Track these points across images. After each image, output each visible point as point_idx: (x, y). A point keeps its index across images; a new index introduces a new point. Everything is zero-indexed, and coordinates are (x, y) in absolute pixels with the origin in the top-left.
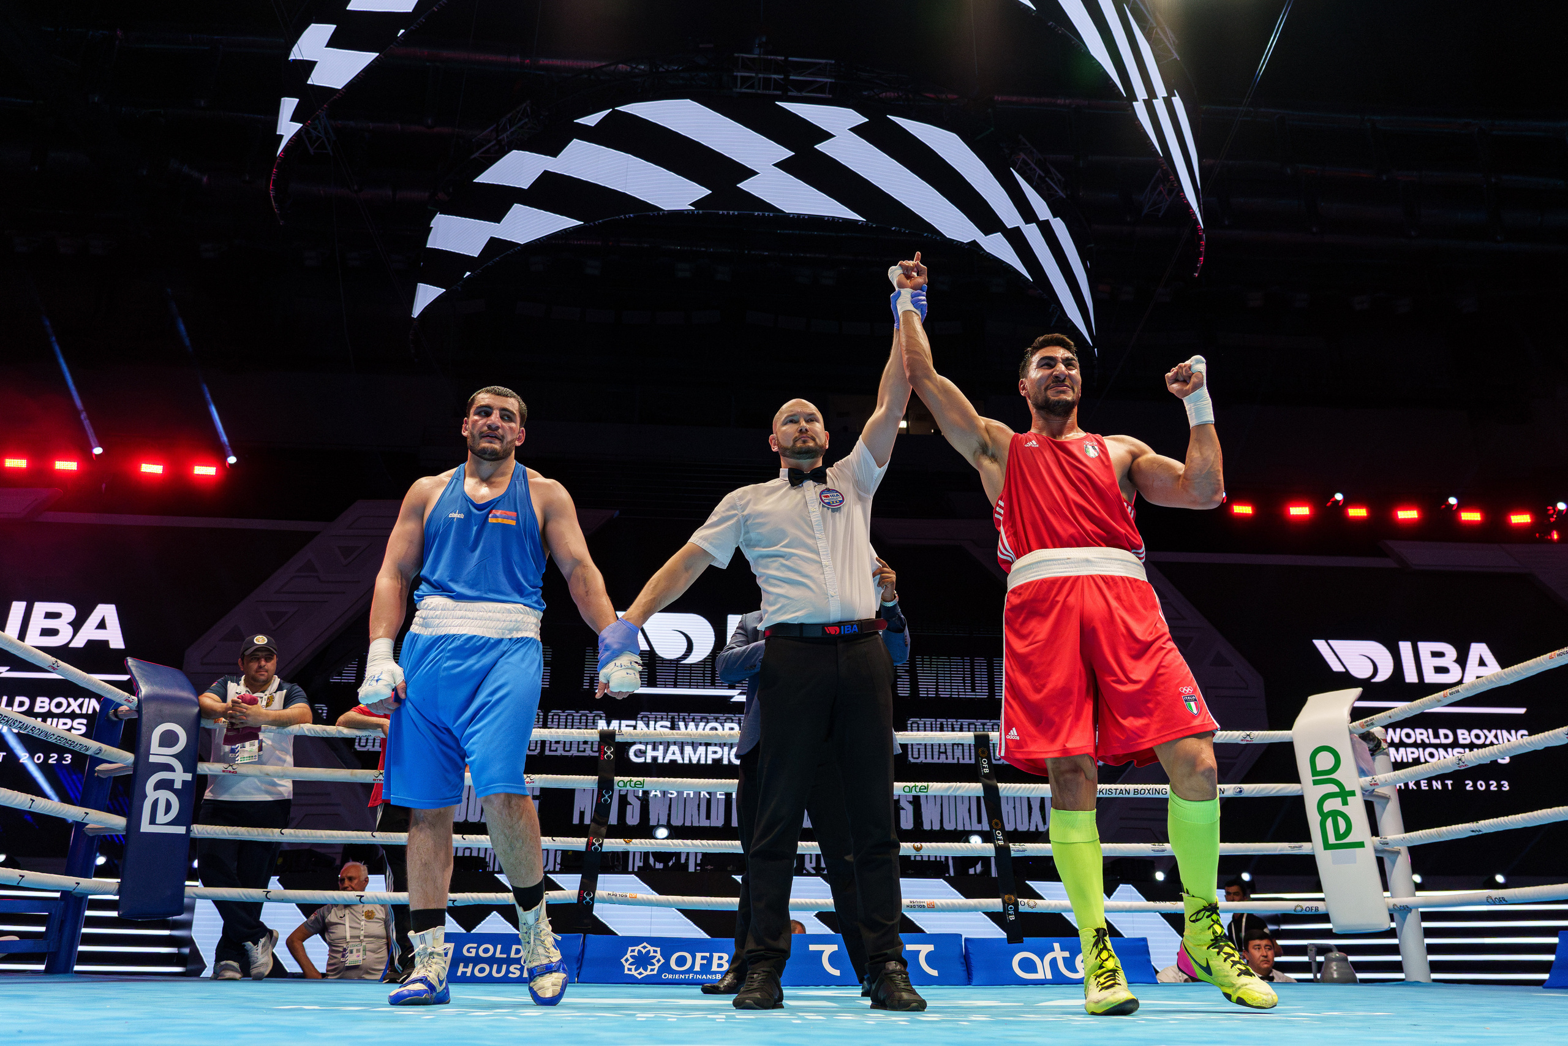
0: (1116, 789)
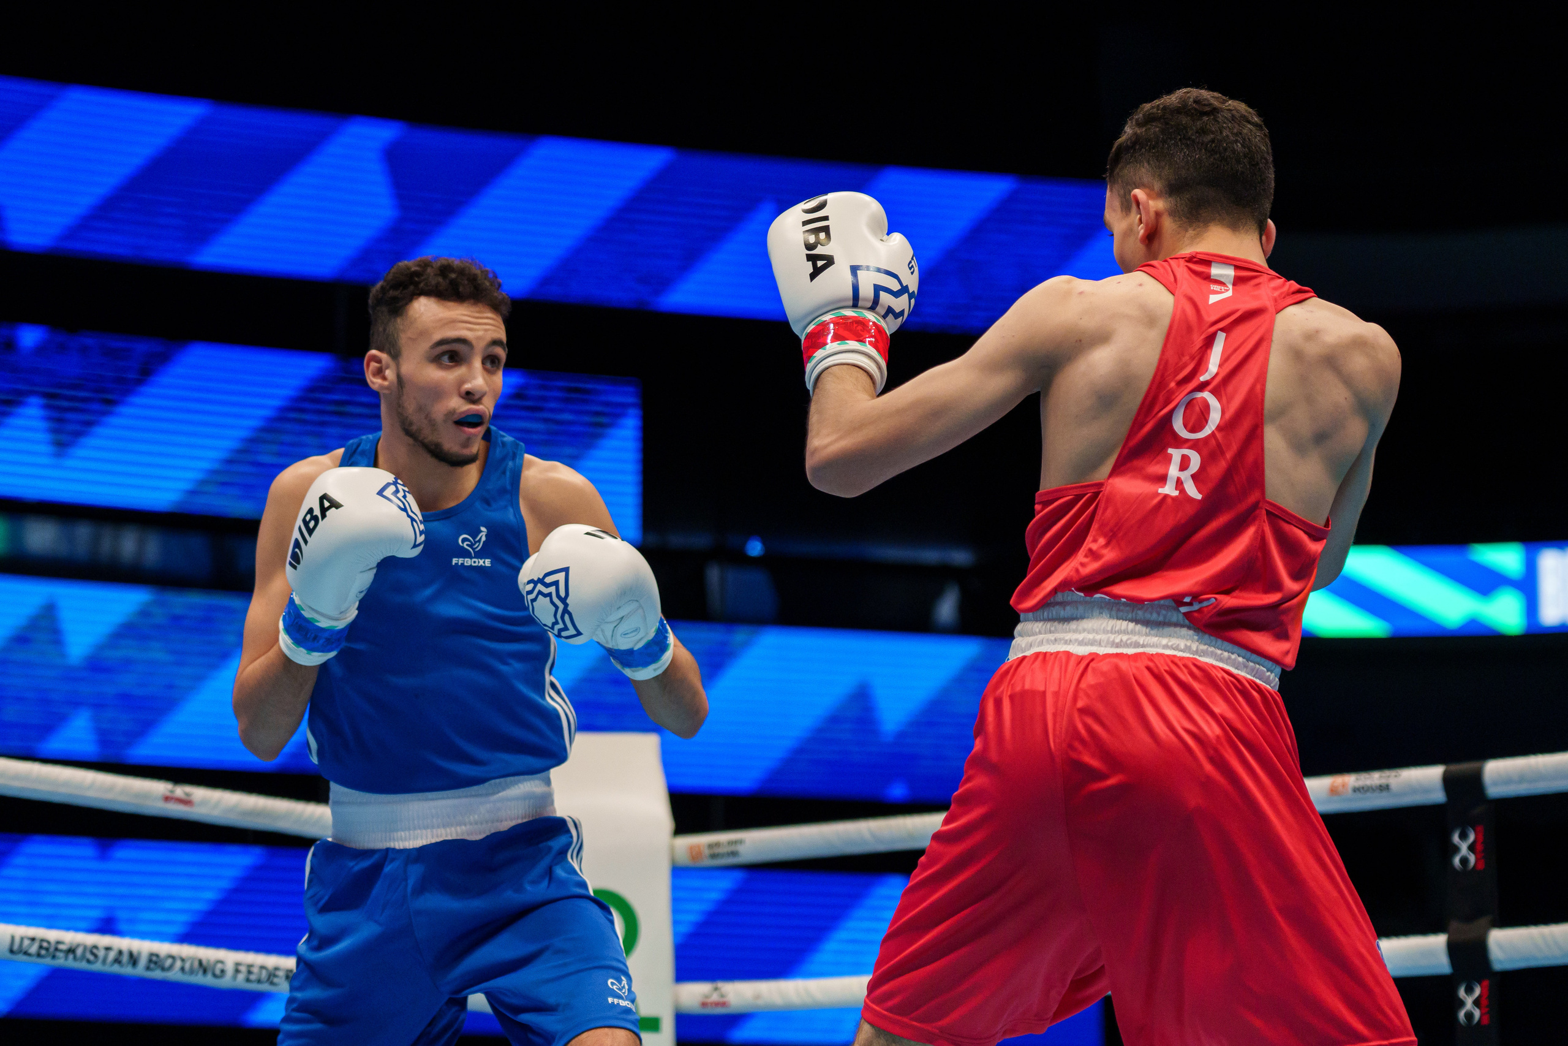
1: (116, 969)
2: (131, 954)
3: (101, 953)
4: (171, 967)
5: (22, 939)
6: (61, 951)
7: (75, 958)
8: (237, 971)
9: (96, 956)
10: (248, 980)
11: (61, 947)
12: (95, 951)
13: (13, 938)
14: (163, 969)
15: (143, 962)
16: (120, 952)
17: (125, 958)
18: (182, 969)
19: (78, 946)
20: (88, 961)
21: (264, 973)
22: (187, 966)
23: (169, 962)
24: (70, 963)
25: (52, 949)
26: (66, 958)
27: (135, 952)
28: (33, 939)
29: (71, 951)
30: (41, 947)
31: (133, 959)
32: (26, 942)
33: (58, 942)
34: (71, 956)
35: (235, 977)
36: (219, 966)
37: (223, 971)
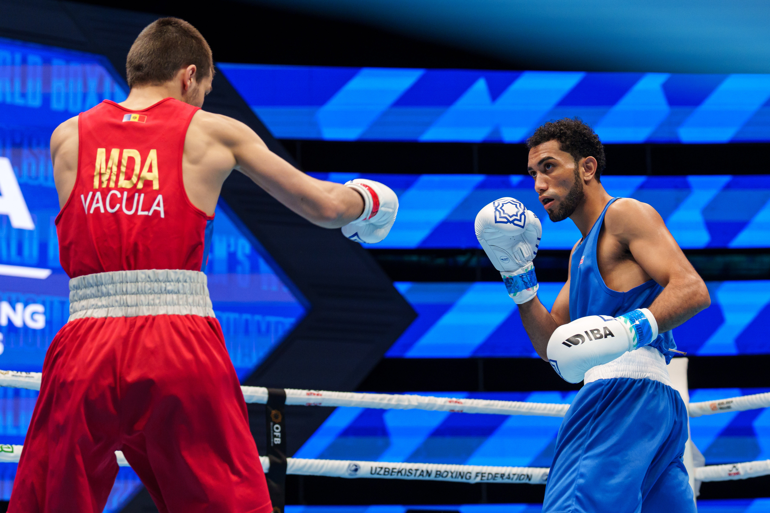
0: (417, 470)
1: (421, 478)
2: (427, 472)
3: (414, 472)
4: (447, 476)
5: (376, 468)
6: (395, 472)
7: (401, 475)
8: (477, 476)
9: (411, 473)
10: (481, 479)
11: (395, 470)
12: (411, 471)
13: (372, 468)
14: (442, 476)
15: (433, 475)
16: (422, 471)
17: (425, 474)
18: (452, 477)
19: (402, 469)
20: (408, 475)
21: (490, 476)
22: (454, 475)
23: (445, 474)
24: (399, 477)
25: (390, 472)
26: (397, 475)
27: (429, 471)
28: (382, 468)
29: (400, 472)
30: (385, 471)
31: (429, 474)
32: (378, 470)
33: (393, 469)
34: (400, 474)
35: (475, 478)
36: (469, 475)
37: (470, 477)
